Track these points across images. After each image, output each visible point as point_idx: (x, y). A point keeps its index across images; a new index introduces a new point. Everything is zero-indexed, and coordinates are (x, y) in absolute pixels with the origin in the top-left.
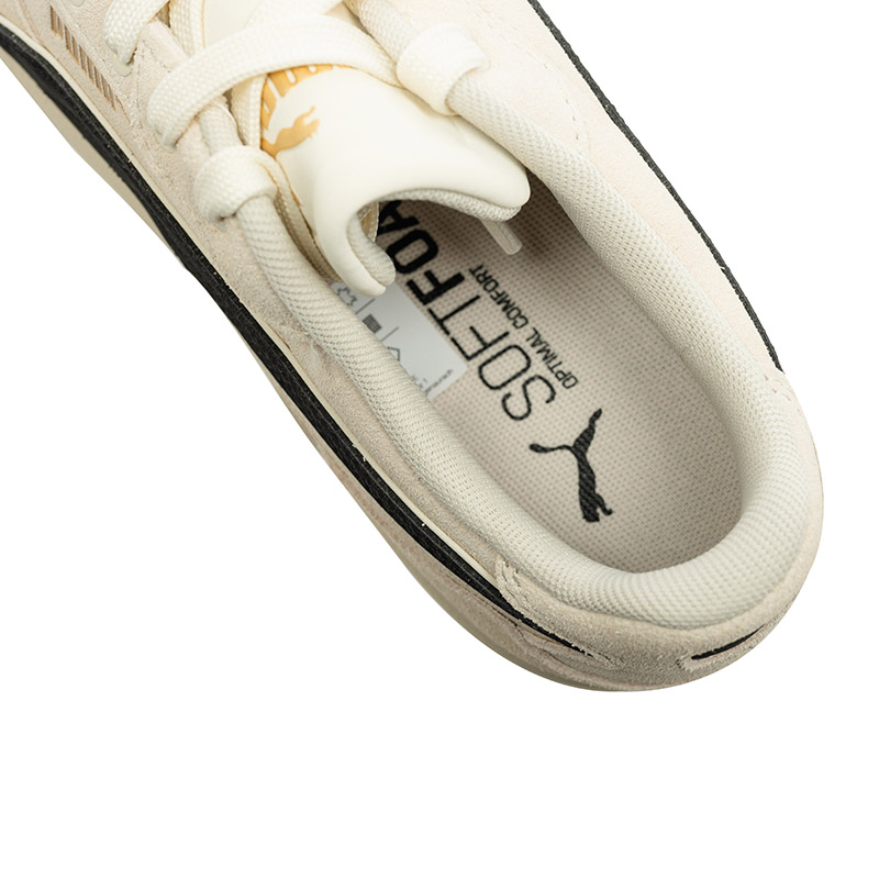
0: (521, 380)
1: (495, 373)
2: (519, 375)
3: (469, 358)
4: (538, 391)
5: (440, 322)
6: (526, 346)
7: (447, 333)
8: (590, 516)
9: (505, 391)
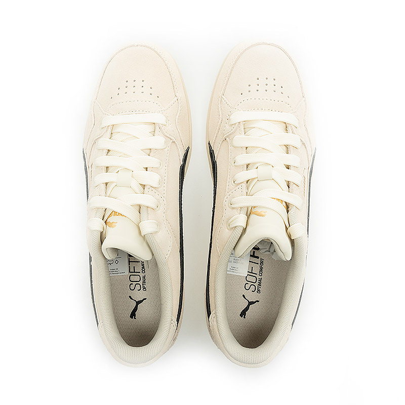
0: (136, 283)
1: (133, 278)
2: (136, 281)
3: (130, 272)
4: (138, 287)
5: (129, 262)
6: (141, 277)
7: (129, 264)
8: (131, 317)
9: (132, 283)
